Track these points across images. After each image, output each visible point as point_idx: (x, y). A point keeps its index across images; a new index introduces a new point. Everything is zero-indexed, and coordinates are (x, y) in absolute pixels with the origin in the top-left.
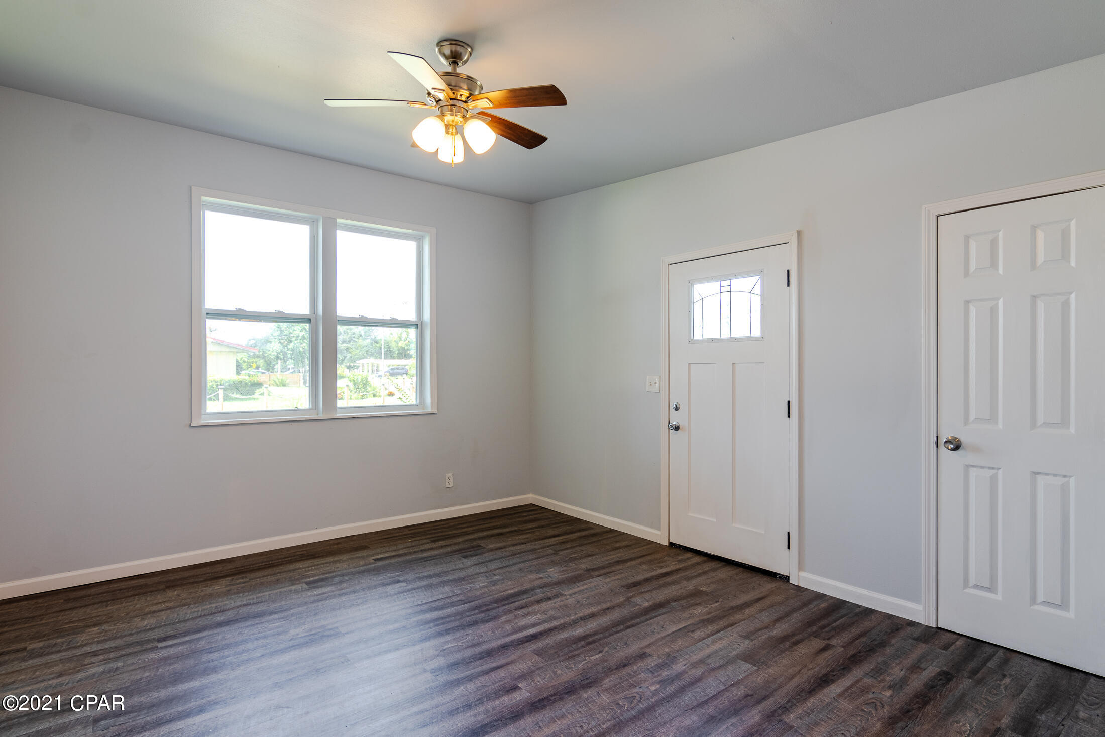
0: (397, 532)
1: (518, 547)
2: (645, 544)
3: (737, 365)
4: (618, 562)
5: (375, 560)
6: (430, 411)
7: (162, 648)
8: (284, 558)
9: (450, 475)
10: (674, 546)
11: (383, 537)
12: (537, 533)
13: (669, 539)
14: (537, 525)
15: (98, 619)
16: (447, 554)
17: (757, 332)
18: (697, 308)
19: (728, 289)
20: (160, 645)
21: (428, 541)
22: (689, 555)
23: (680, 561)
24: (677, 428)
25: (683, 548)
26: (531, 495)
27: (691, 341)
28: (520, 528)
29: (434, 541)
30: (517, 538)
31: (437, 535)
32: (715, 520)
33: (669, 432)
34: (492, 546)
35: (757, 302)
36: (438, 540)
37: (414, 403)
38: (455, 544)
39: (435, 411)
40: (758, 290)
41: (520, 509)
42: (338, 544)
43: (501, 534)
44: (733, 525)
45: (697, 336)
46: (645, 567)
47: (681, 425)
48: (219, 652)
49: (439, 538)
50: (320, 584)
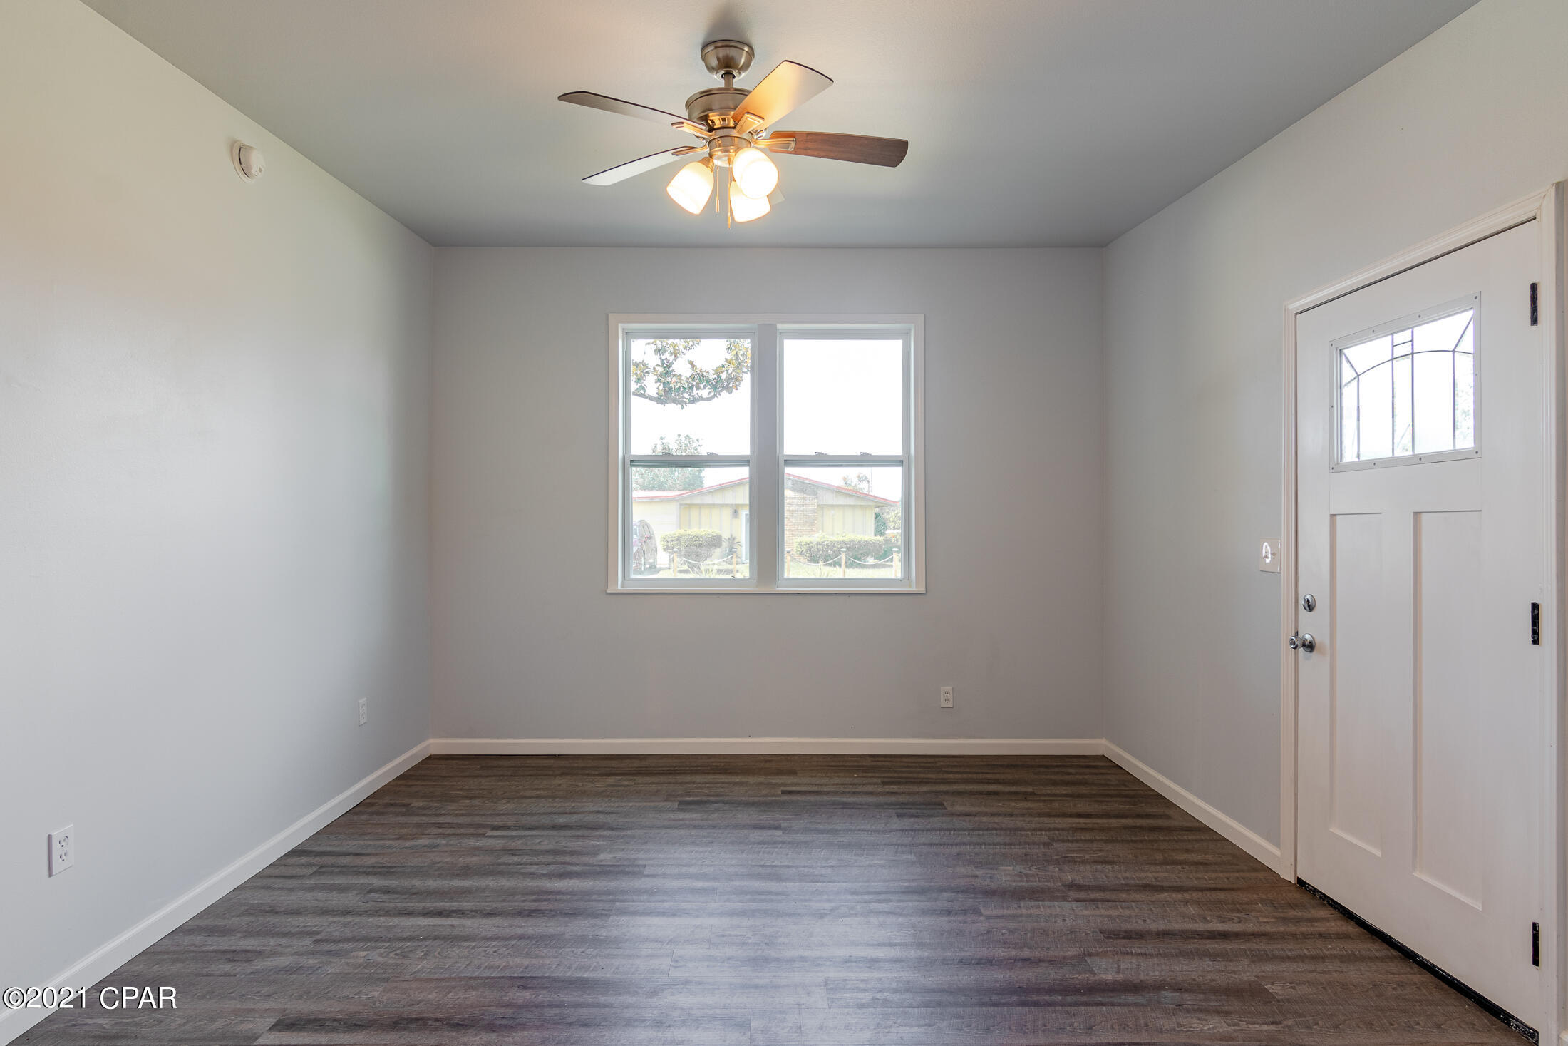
0: (855, 761)
1: (997, 820)
2: (1245, 868)
3: (1424, 516)
4: (1146, 887)
5: (784, 792)
6: (914, 589)
7: (490, 837)
8: (696, 767)
9: (949, 688)
10: (1306, 888)
11: (831, 764)
12: (1056, 805)
13: (1295, 871)
14: (1070, 792)
15: (481, 792)
16: (879, 806)
17: (1466, 441)
18: (1349, 394)
19: (1406, 349)
20: (490, 833)
21: (879, 781)
22: (1324, 913)
23: (1285, 920)
24: (1310, 647)
25: (1320, 897)
26: (1103, 741)
27: (1337, 467)
28: (1036, 791)
29: (884, 783)
30: (1013, 804)
31: (900, 775)
32: (1379, 854)
33: (1296, 654)
34: (959, 808)
35: (1466, 366)
36: (892, 783)
37: (899, 576)
38: (909, 794)
39: (922, 589)
40: (1468, 344)
41: (1075, 760)
42: (766, 761)
43: (996, 793)
44: (1417, 874)
45: (1349, 456)
46: (1191, 910)
47: (1318, 640)
48: (522, 857)
49: (893, 780)
50: (692, 807)
